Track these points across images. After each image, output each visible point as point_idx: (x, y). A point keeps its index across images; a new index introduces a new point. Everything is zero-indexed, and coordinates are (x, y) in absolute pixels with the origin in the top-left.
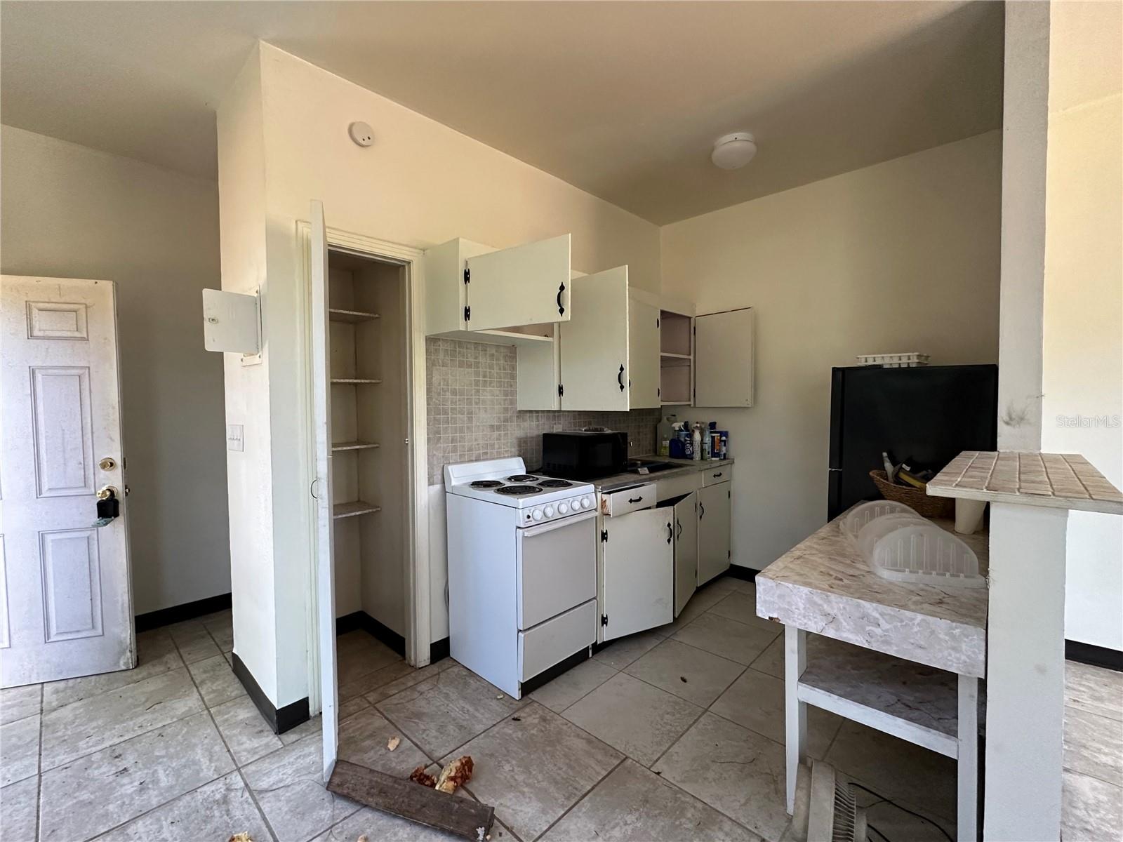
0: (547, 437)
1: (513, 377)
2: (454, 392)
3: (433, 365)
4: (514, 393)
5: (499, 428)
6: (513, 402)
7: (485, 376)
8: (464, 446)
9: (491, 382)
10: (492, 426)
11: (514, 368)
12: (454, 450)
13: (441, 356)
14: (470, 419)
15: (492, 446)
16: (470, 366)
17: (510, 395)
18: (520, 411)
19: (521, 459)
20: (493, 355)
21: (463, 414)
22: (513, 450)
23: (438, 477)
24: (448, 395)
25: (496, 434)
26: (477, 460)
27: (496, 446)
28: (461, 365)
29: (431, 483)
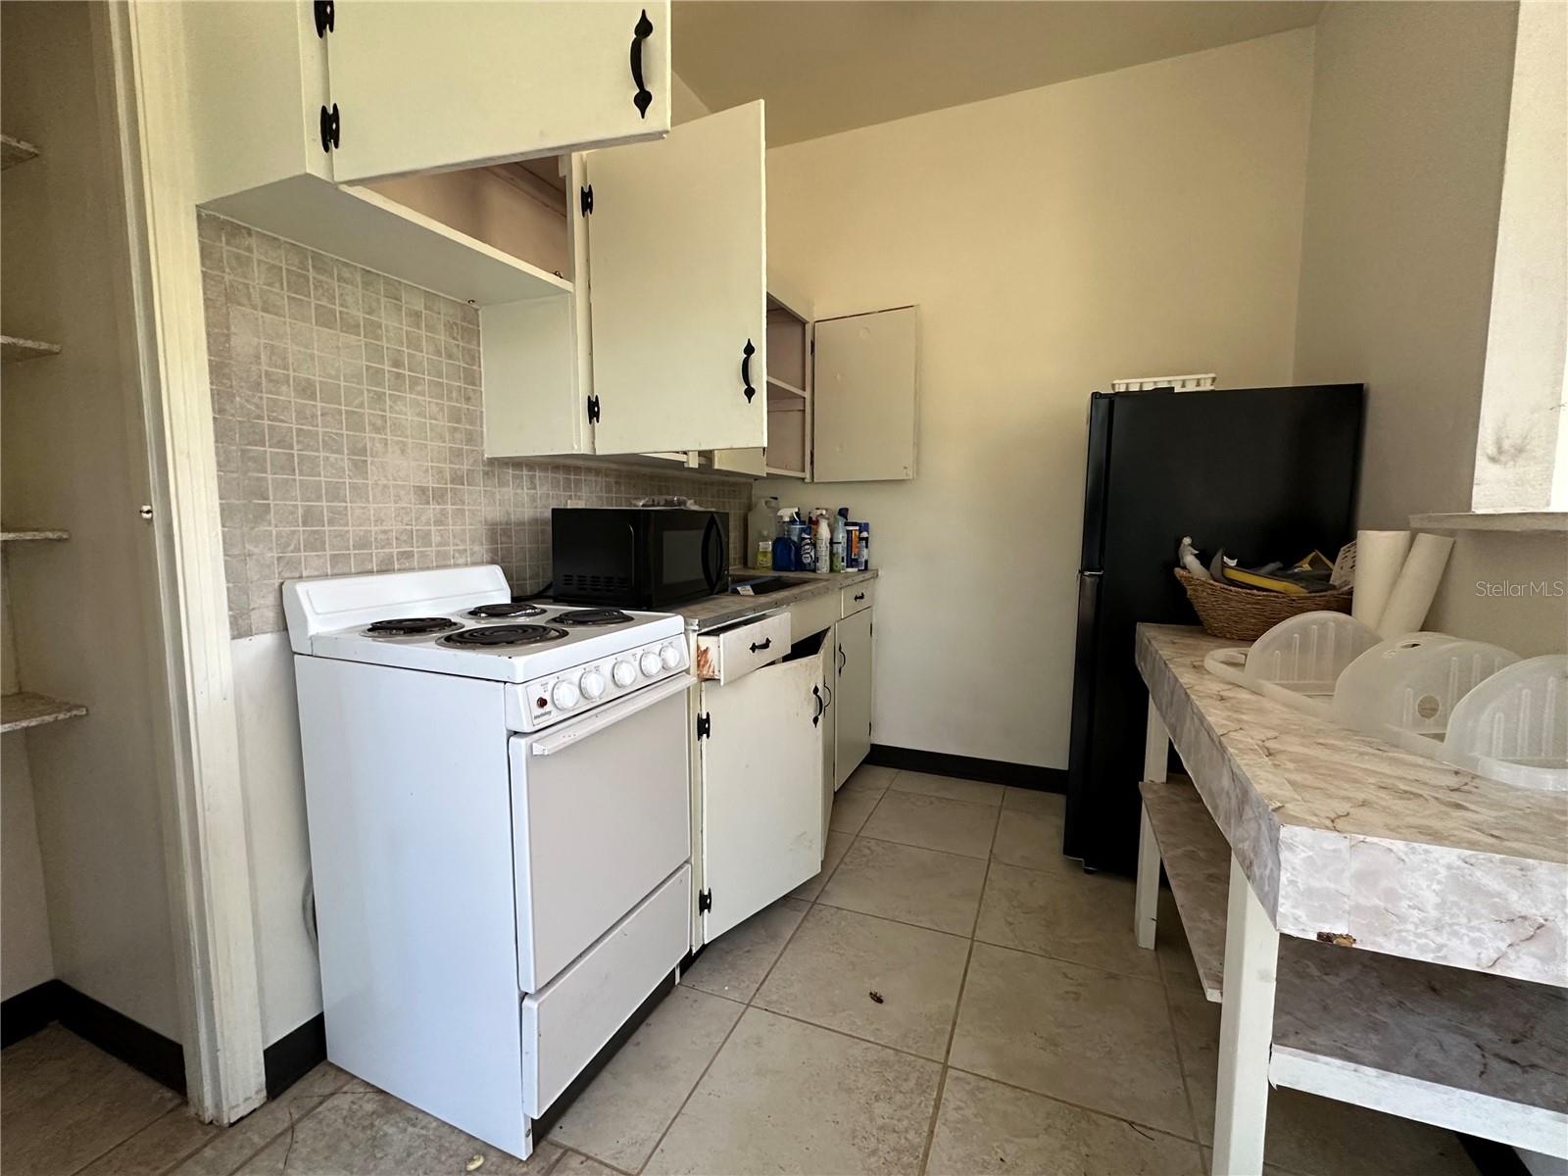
0: (562, 518)
1: (472, 379)
3: (230, 298)
4: (475, 418)
5: (440, 496)
6: (473, 438)
7: (397, 364)
8: (342, 536)
9: (414, 382)
10: (422, 491)
11: (473, 358)
12: (315, 543)
13: (257, 279)
14: (360, 467)
15: (425, 539)
16: (352, 328)
17: (466, 421)
18: (492, 461)
19: (497, 570)
20: (417, 315)
21: (339, 451)
22: (476, 548)
23: (263, 609)
25: (433, 509)
26: (385, 569)
27: (435, 538)
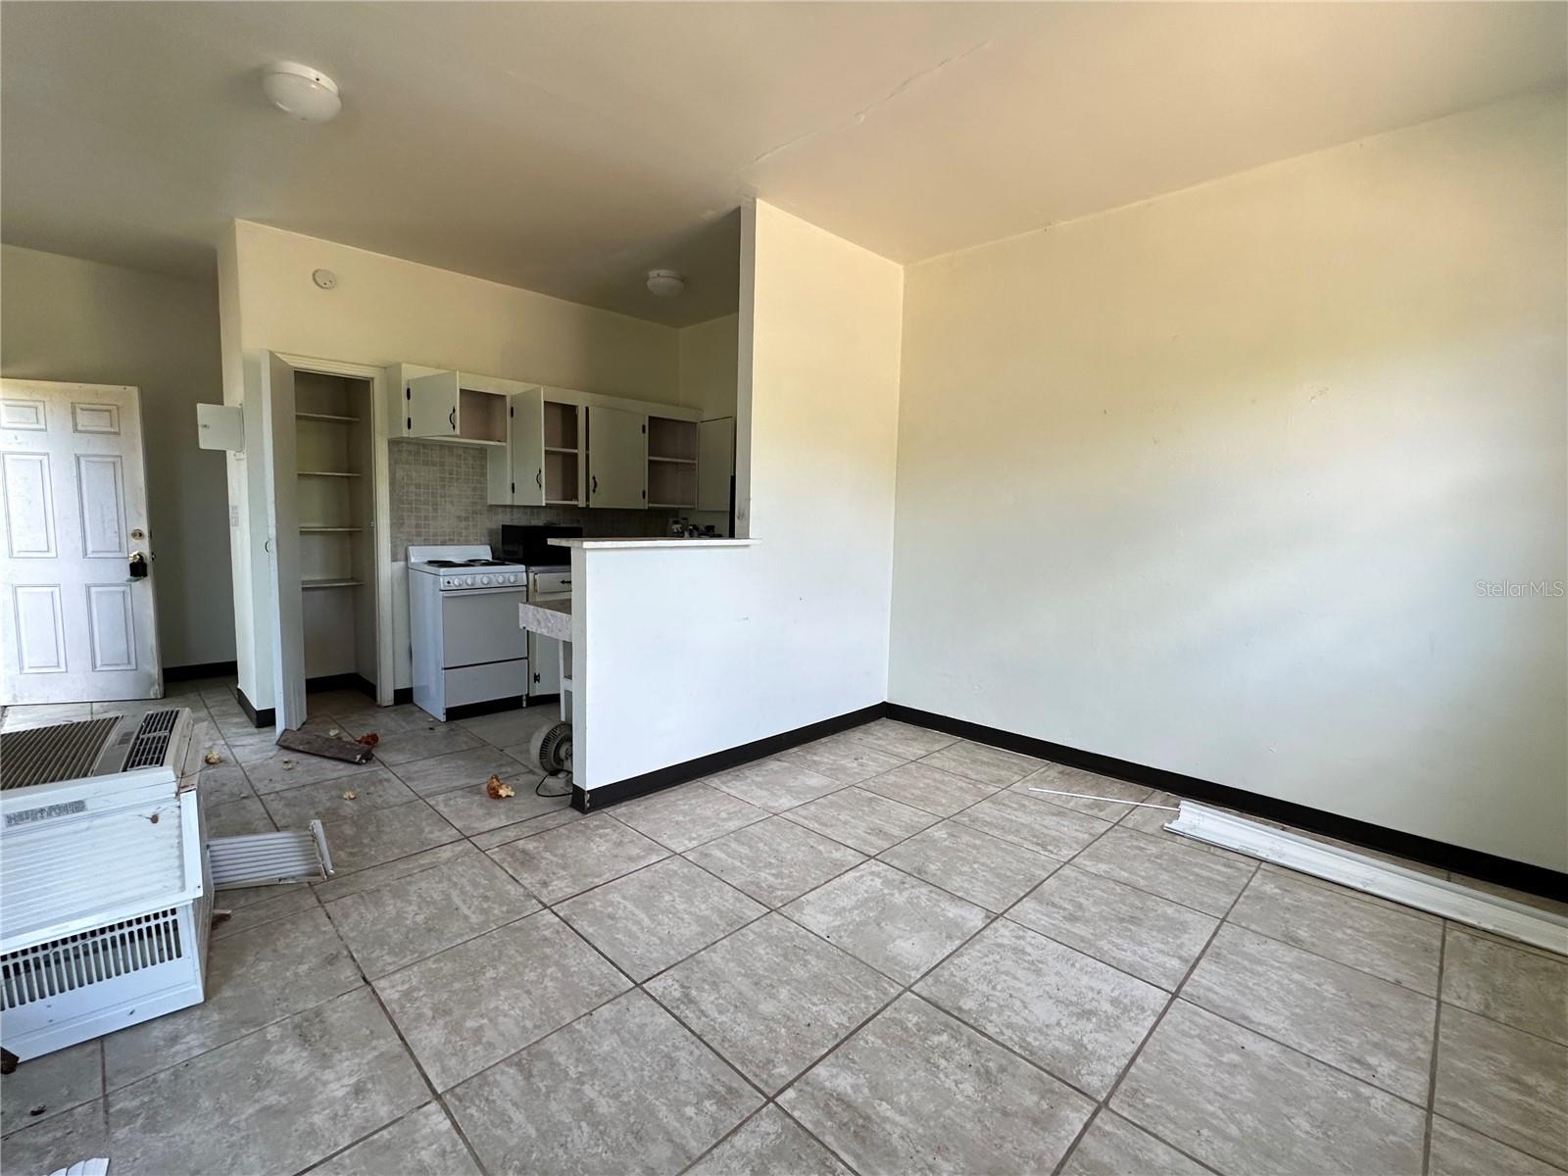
0: (507, 530)
1: (484, 475)
2: (418, 486)
3: (396, 462)
4: (484, 489)
5: (466, 519)
6: (483, 497)
7: (451, 474)
8: (429, 532)
9: (457, 479)
10: (459, 518)
11: (484, 467)
12: (419, 534)
13: (405, 455)
14: (435, 510)
15: (460, 534)
16: (434, 464)
17: (480, 490)
18: (491, 506)
19: (488, 547)
20: (460, 456)
21: (428, 504)
22: (483, 539)
23: (401, 555)
24: (412, 488)
25: (463, 524)
26: (444, 543)
27: (464, 534)
28: (426, 464)
29: (394, 559)
